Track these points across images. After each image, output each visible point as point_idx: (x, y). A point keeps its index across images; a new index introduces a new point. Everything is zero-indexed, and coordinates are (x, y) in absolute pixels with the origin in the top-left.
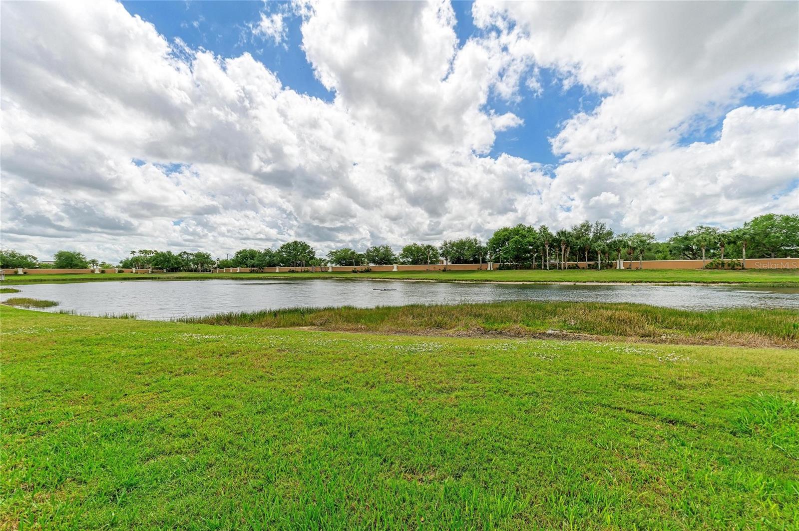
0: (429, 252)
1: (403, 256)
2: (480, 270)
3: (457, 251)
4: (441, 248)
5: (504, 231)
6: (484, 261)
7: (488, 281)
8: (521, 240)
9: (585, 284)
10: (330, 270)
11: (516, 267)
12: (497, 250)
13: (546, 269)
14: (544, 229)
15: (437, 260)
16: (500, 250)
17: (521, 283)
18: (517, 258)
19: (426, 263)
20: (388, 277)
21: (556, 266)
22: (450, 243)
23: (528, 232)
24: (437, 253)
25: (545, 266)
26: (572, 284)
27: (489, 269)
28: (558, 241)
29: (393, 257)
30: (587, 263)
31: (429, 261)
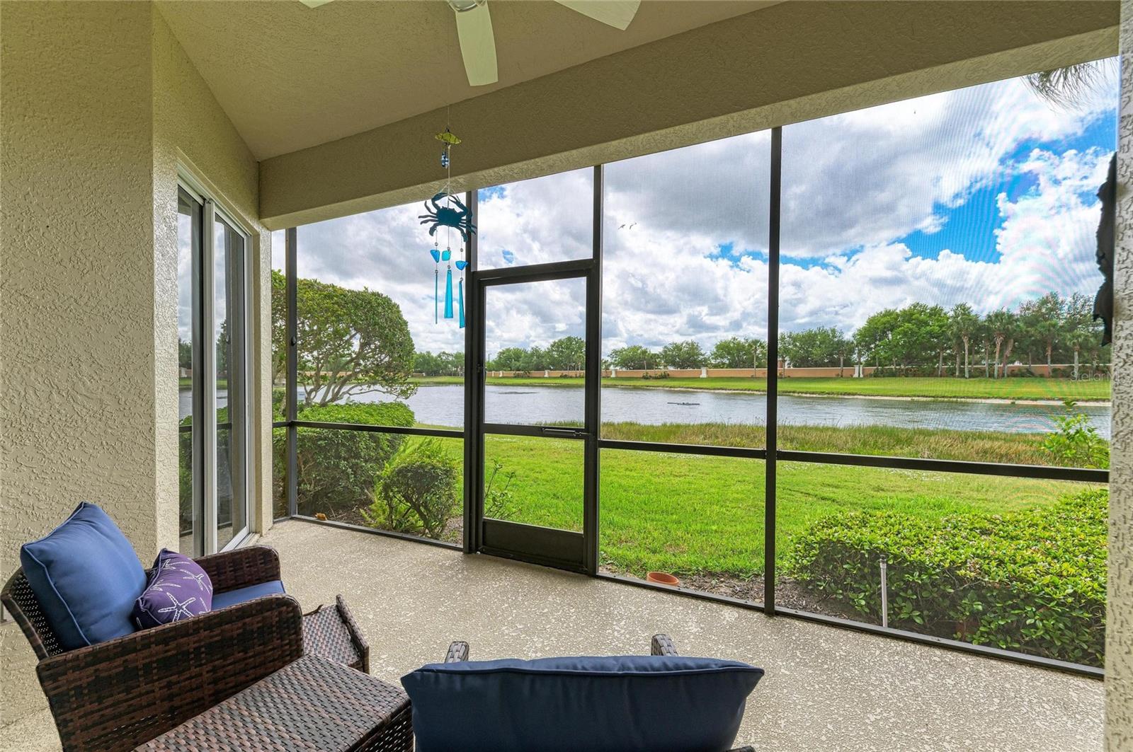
0: (756, 350)
1: (716, 356)
2: (840, 377)
3: (800, 348)
5: (885, 316)
6: (848, 363)
7: (849, 394)
8: (916, 330)
9: (1035, 403)
10: (613, 375)
11: (907, 374)
12: (873, 346)
13: (964, 377)
14: (964, 310)
16: (876, 346)
17: (909, 399)
18: (909, 358)
19: (751, 366)
20: (692, 386)
21: (985, 371)
22: (789, 337)
23: (931, 315)
25: (962, 371)
26: (1009, 402)
27: (856, 375)
28: (988, 329)
29: (702, 357)
30: (1049, 366)
31: (756, 363)
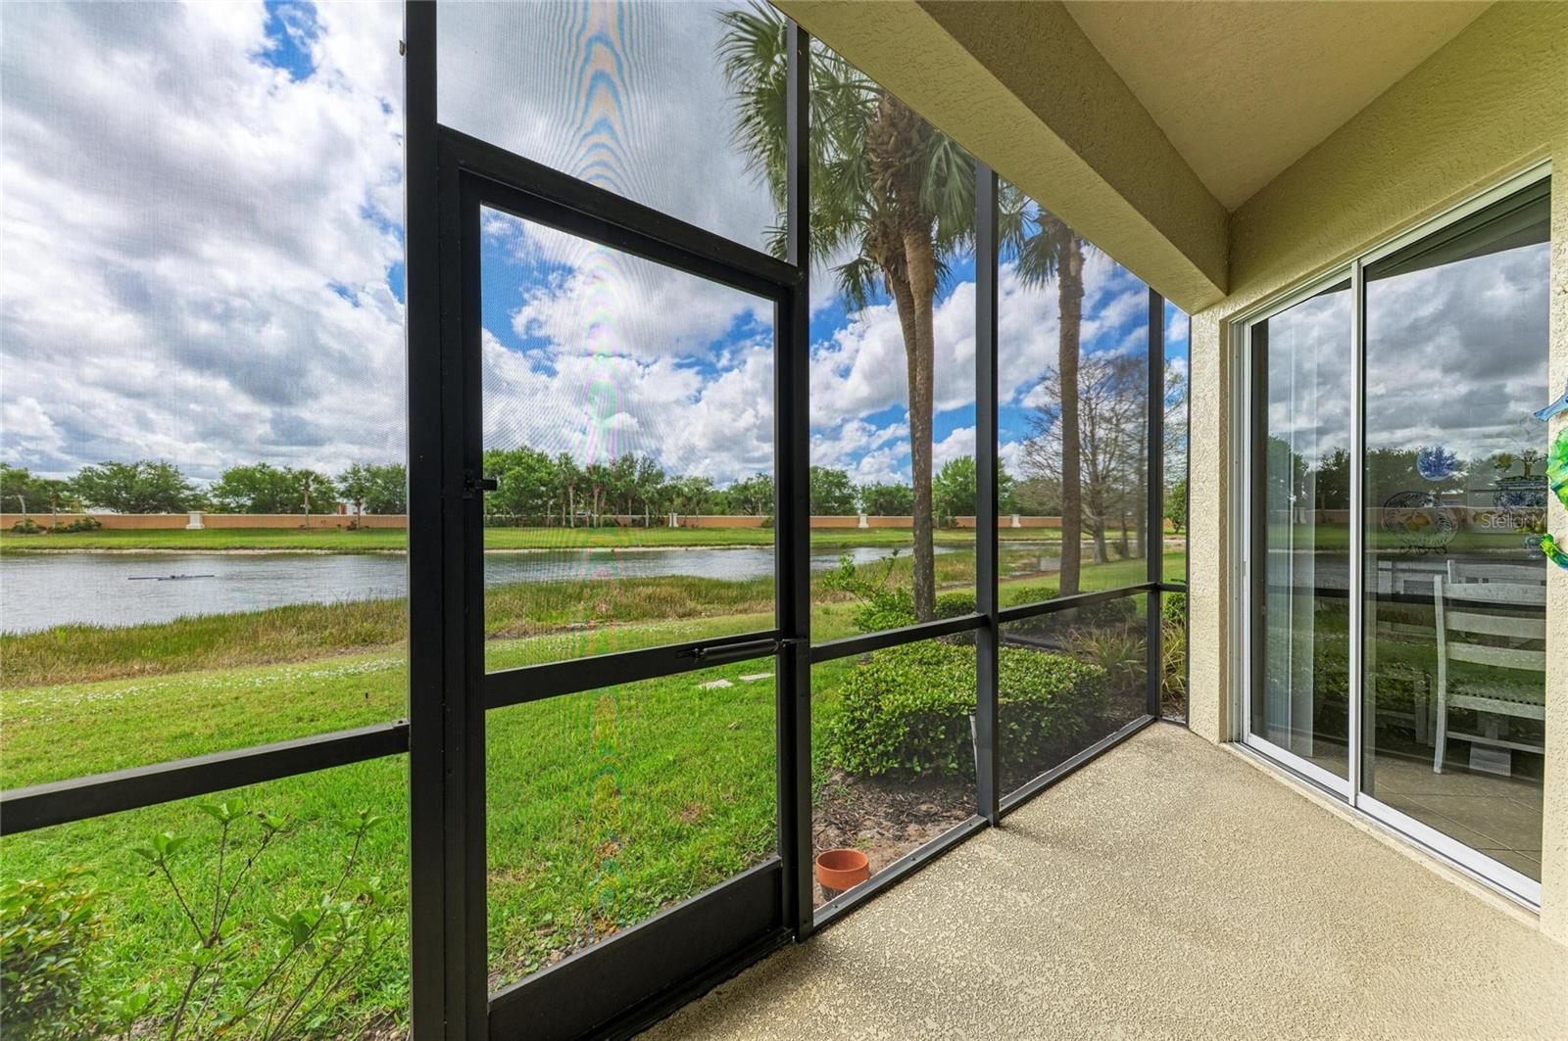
0: (307, 486)
1: (223, 493)
3: (385, 488)
4: (344, 479)
8: (526, 475)
11: (517, 524)
13: (570, 527)
14: (566, 459)
15: (330, 504)
17: (526, 551)
18: (518, 507)
19: (297, 510)
20: (172, 544)
21: (585, 521)
22: (368, 470)
23: (538, 461)
24: (332, 490)
25: (568, 521)
28: (588, 481)
29: (187, 493)
30: (630, 517)
31: (306, 506)
